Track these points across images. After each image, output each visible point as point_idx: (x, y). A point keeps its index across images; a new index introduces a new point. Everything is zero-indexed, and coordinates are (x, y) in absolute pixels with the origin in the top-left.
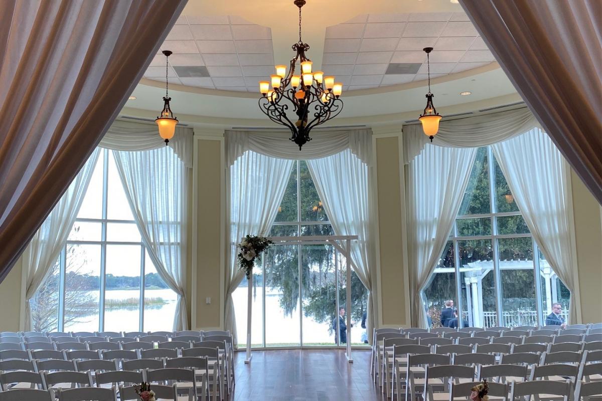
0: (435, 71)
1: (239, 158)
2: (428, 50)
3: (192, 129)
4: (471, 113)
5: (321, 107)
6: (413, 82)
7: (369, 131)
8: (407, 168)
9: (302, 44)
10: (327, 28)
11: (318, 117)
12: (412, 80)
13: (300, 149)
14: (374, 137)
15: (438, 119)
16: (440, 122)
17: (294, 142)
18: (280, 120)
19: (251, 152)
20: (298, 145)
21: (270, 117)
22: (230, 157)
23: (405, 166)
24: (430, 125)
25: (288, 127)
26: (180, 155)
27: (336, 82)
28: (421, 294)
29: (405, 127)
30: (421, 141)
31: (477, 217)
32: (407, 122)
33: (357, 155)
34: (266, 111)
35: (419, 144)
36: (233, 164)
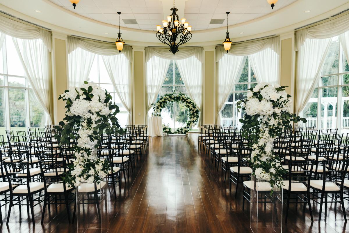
0: (230, 23)
1: (151, 59)
2: (228, 13)
3: (132, 47)
4: (243, 41)
5: (182, 36)
6: (221, 27)
7: (202, 48)
8: (217, 63)
9: (175, 8)
10: (186, 2)
11: (182, 40)
12: (220, 26)
13: (174, 55)
14: (204, 51)
15: (230, 43)
16: (231, 45)
17: (171, 52)
18: (165, 42)
19: (155, 56)
20: (173, 53)
21: (161, 41)
22: (146, 59)
23: (216, 63)
24: (227, 46)
25: (169, 46)
26: (128, 58)
27: (189, 26)
28: (220, 113)
29: (217, 47)
30: (223, 53)
31: (242, 83)
32: (217, 45)
33: (197, 58)
34: (158, 38)
35: (222, 54)
36: (148, 61)
